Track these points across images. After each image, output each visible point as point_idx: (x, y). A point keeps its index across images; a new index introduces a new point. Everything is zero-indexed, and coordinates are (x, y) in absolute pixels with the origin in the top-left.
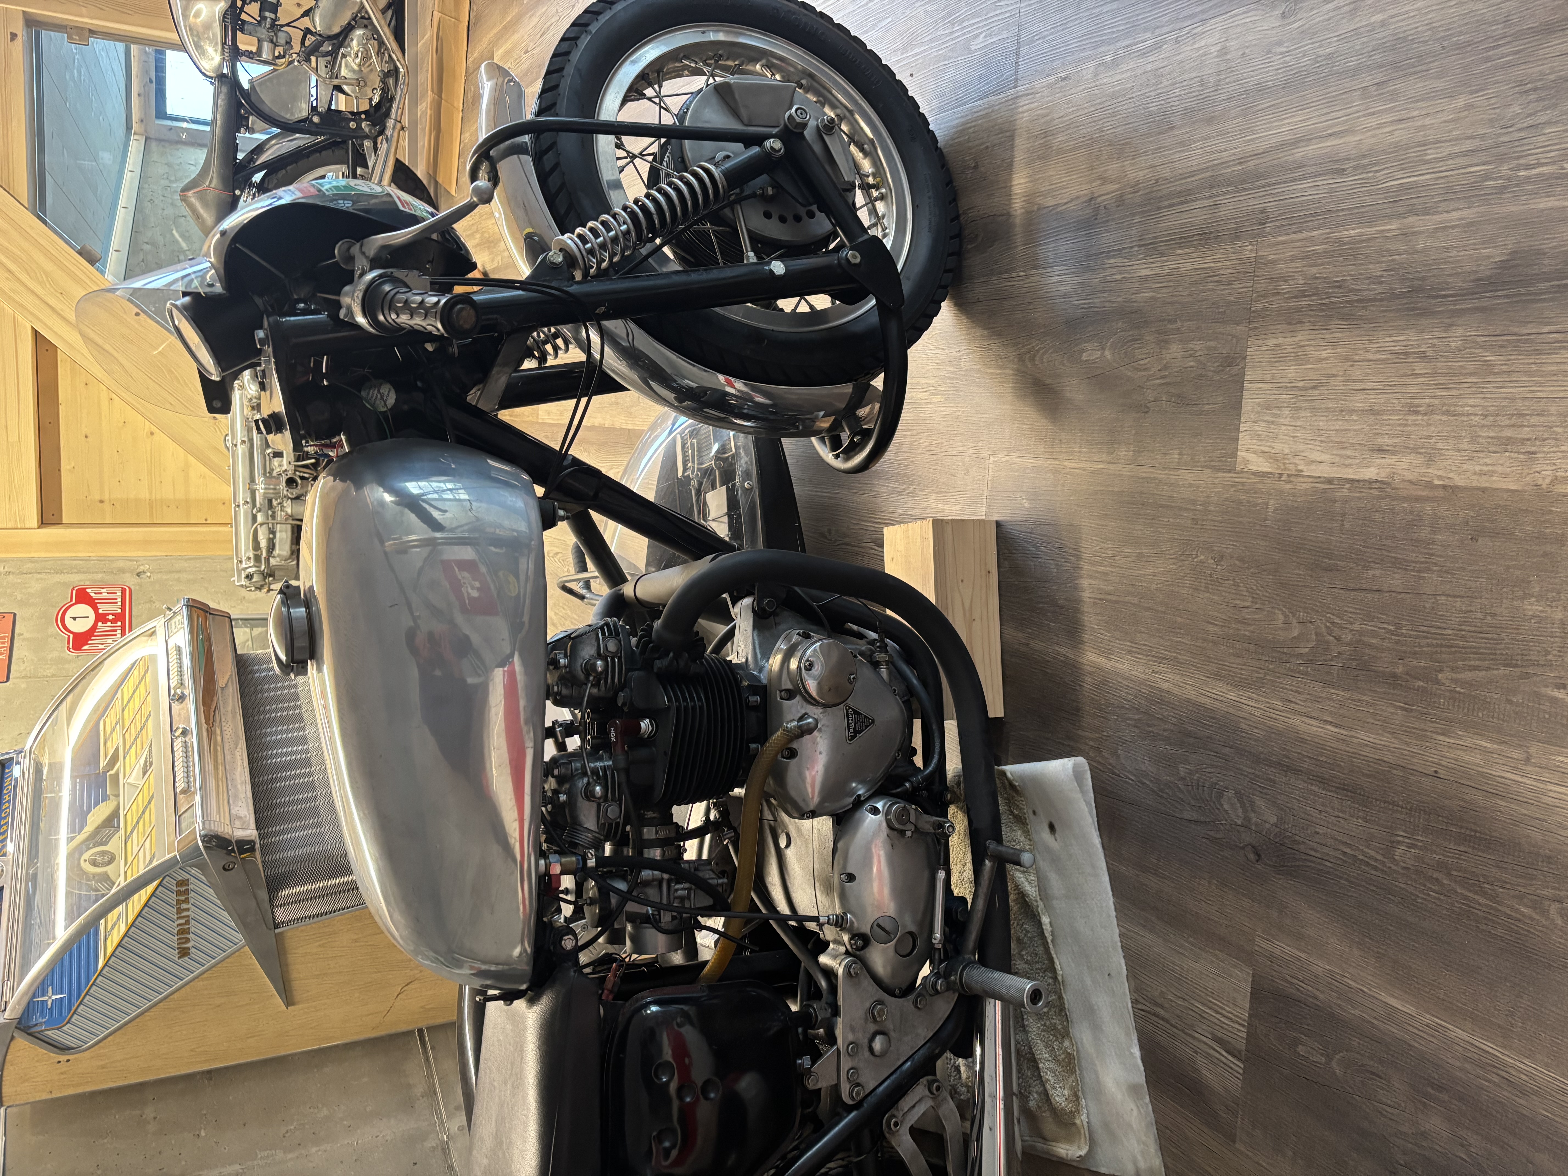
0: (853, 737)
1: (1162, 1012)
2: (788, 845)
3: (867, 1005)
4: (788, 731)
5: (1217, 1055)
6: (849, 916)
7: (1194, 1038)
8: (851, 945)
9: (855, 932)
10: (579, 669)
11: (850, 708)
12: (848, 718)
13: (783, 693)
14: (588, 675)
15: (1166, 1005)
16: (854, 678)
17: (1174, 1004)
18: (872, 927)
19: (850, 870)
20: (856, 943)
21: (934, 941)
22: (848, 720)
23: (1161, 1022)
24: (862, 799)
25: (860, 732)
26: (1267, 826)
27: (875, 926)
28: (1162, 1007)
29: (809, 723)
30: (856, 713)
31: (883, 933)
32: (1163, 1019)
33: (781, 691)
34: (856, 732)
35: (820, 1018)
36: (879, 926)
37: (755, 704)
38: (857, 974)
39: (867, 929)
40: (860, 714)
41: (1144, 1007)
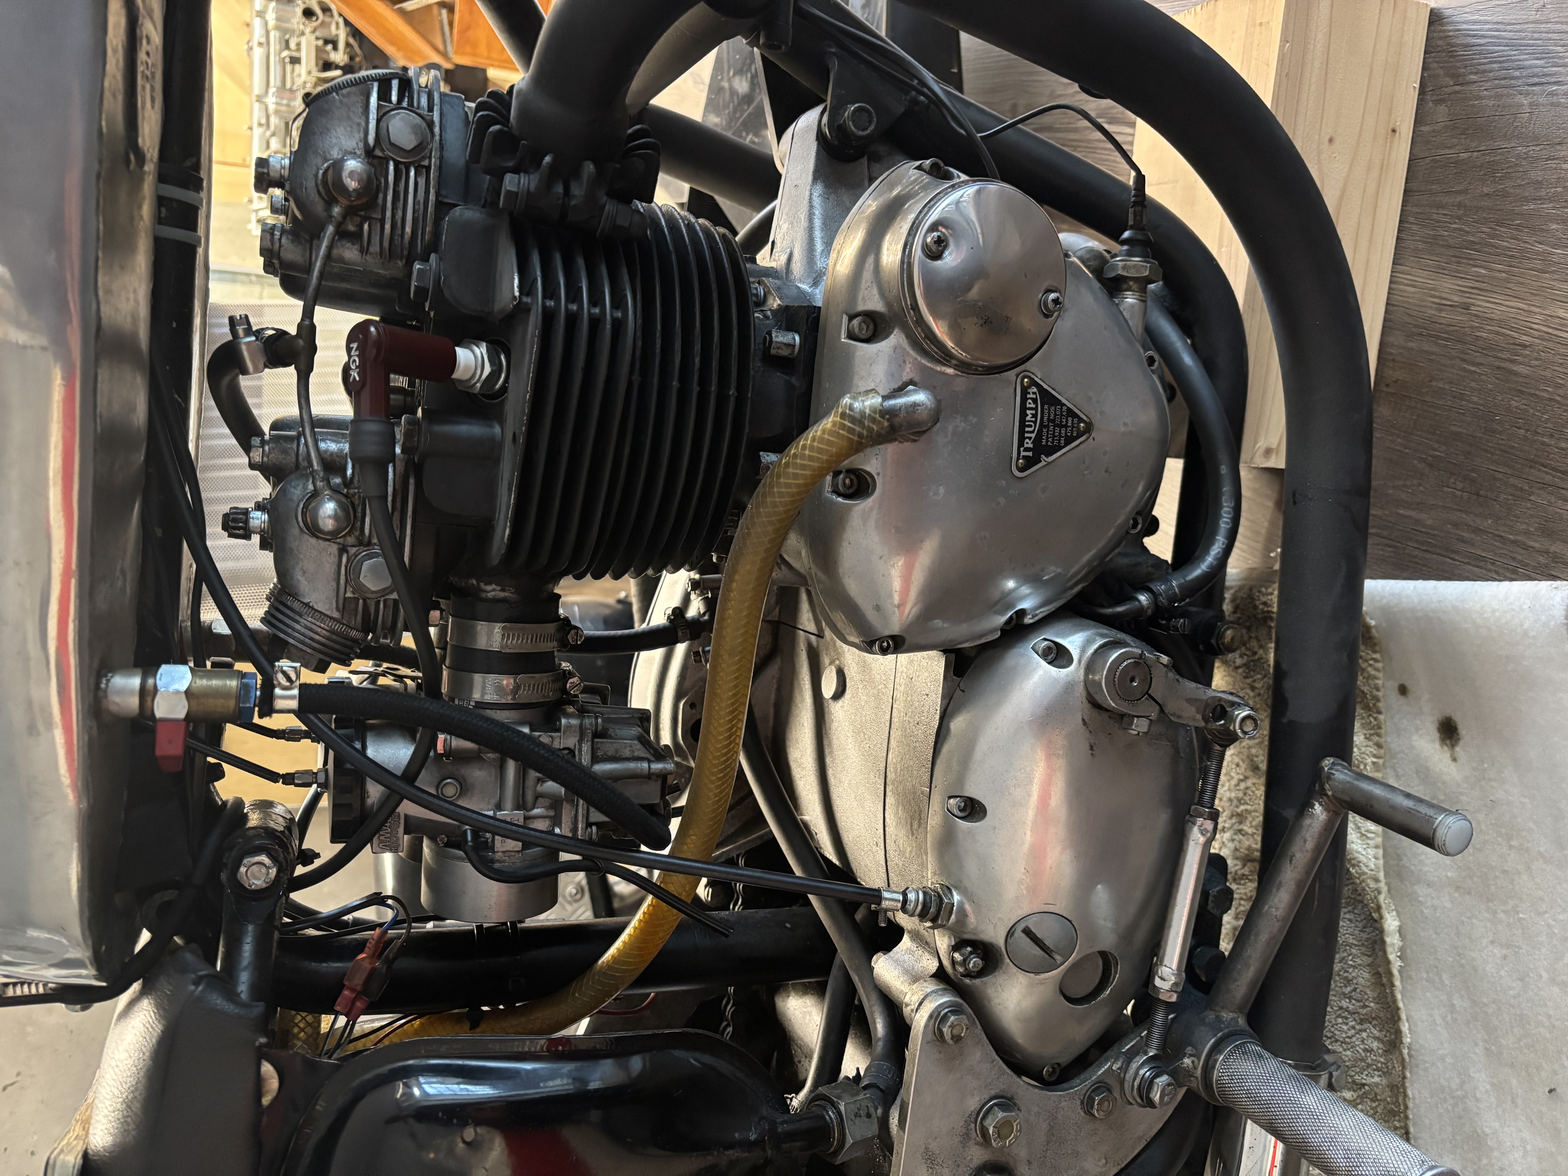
0: (1030, 462)
2: (839, 693)
3: (973, 1103)
4: (853, 420)
6: (956, 897)
8: (953, 962)
9: (966, 936)
10: (311, 184)
11: (1033, 383)
12: (1024, 409)
13: (856, 322)
14: (330, 201)
16: (1056, 301)
18: (1010, 933)
19: (972, 791)
20: (964, 962)
21: (1158, 982)
22: (1023, 415)
24: (1028, 620)
25: (1051, 451)
27: (1019, 934)
29: (915, 405)
30: (1048, 399)
31: (1038, 951)
33: (851, 318)
34: (1041, 450)
35: (850, 1141)
36: (1027, 932)
37: (785, 352)
38: (957, 1039)
39: (995, 934)
40: (1058, 402)
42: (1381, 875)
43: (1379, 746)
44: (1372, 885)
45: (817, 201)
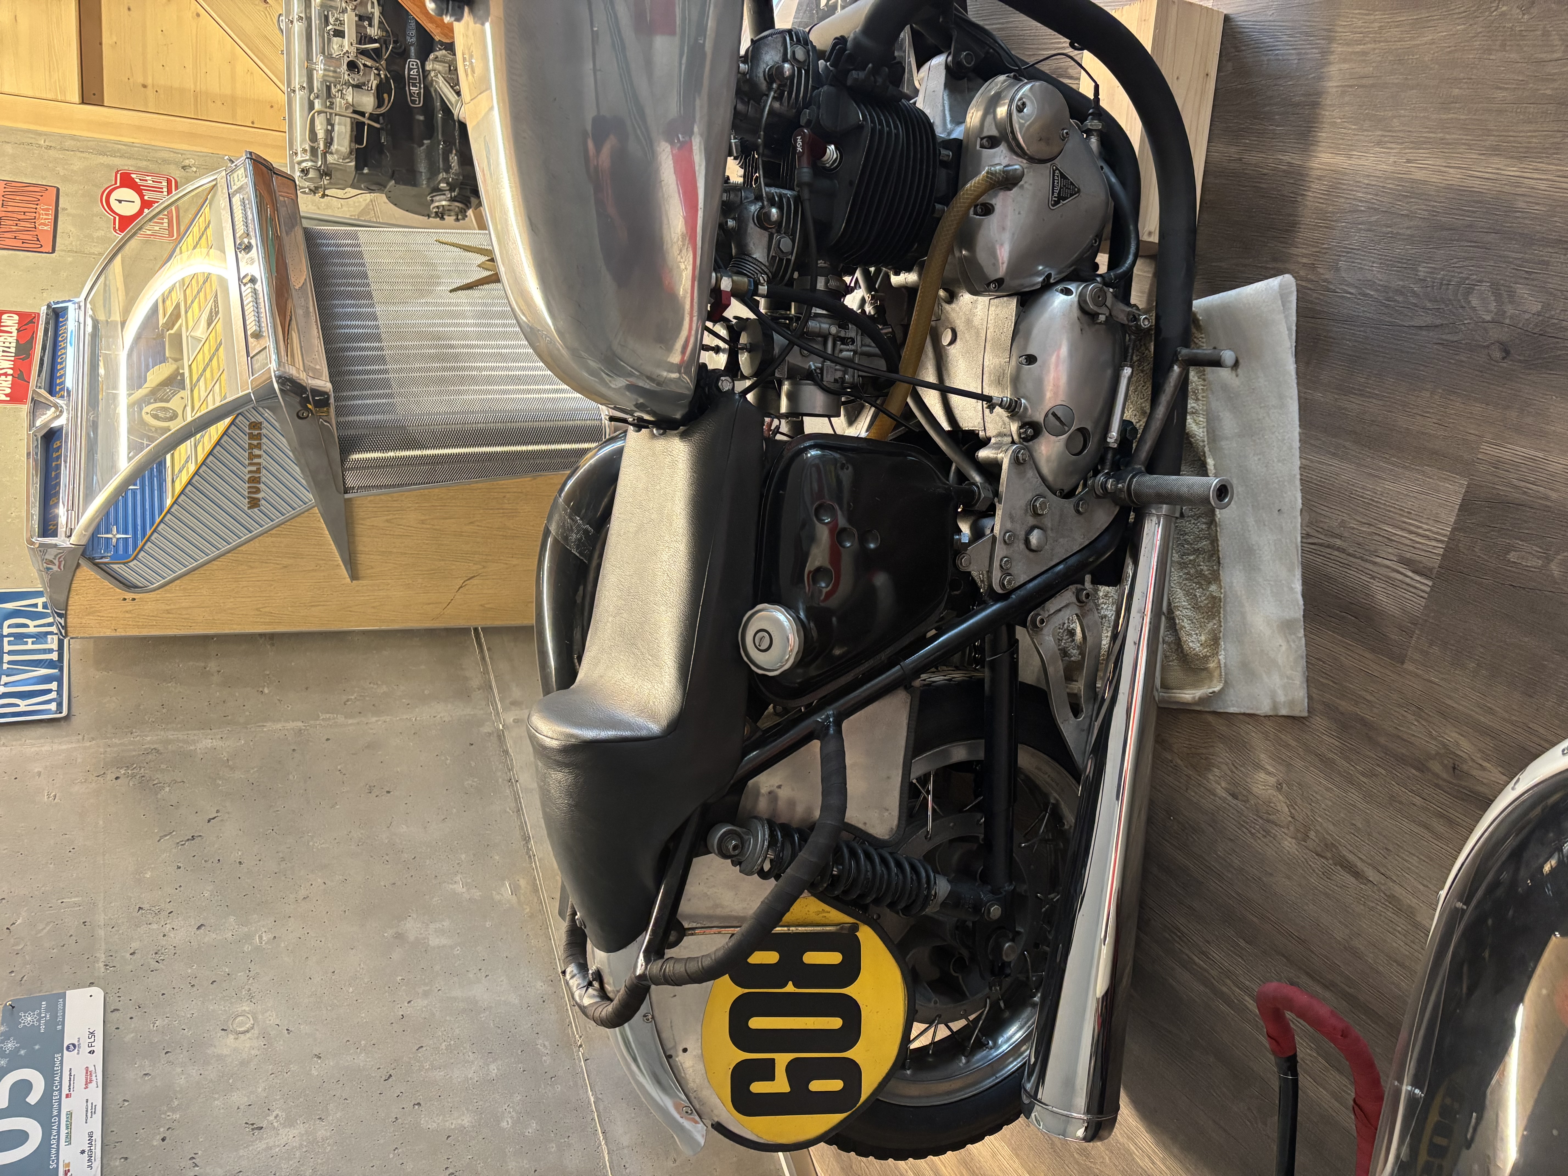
0: (1056, 203)
1: (1339, 542)
2: (953, 341)
3: (1029, 496)
4: (992, 174)
5: (1400, 577)
6: (1023, 401)
7: (1375, 563)
8: (1019, 435)
9: (1027, 420)
10: (761, 75)
11: (1057, 169)
12: (1054, 180)
13: (985, 141)
14: (770, 82)
15: (1346, 534)
16: (1067, 133)
17: (1355, 532)
18: (1046, 415)
19: (1031, 351)
20: (1025, 432)
21: (1109, 440)
22: (1053, 182)
23: (1336, 553)
24: (1052, 281)
25: (1064, 199)
26: (1527, 316)
27: (1050, 415)
28: (1340, 537)
29: (1016, 169)
30: (1063, 176)
31: (1058, 423)
32: (1338, 549)
33: (982, 139)
34: (1060, 198)
35: (983, 495)
36: (1054, 414)
37: (945, 159)
38: (1024, 460)
39: (1039, 417)
40: (1067, 178)
41: (1316, 541)
42: (1206, 439)
43: (1204, 380)
44: (1201, 444)
45: (946, 98)
